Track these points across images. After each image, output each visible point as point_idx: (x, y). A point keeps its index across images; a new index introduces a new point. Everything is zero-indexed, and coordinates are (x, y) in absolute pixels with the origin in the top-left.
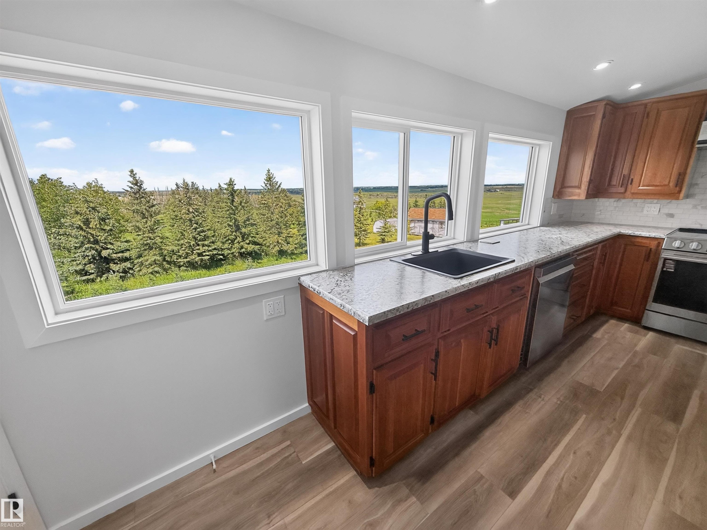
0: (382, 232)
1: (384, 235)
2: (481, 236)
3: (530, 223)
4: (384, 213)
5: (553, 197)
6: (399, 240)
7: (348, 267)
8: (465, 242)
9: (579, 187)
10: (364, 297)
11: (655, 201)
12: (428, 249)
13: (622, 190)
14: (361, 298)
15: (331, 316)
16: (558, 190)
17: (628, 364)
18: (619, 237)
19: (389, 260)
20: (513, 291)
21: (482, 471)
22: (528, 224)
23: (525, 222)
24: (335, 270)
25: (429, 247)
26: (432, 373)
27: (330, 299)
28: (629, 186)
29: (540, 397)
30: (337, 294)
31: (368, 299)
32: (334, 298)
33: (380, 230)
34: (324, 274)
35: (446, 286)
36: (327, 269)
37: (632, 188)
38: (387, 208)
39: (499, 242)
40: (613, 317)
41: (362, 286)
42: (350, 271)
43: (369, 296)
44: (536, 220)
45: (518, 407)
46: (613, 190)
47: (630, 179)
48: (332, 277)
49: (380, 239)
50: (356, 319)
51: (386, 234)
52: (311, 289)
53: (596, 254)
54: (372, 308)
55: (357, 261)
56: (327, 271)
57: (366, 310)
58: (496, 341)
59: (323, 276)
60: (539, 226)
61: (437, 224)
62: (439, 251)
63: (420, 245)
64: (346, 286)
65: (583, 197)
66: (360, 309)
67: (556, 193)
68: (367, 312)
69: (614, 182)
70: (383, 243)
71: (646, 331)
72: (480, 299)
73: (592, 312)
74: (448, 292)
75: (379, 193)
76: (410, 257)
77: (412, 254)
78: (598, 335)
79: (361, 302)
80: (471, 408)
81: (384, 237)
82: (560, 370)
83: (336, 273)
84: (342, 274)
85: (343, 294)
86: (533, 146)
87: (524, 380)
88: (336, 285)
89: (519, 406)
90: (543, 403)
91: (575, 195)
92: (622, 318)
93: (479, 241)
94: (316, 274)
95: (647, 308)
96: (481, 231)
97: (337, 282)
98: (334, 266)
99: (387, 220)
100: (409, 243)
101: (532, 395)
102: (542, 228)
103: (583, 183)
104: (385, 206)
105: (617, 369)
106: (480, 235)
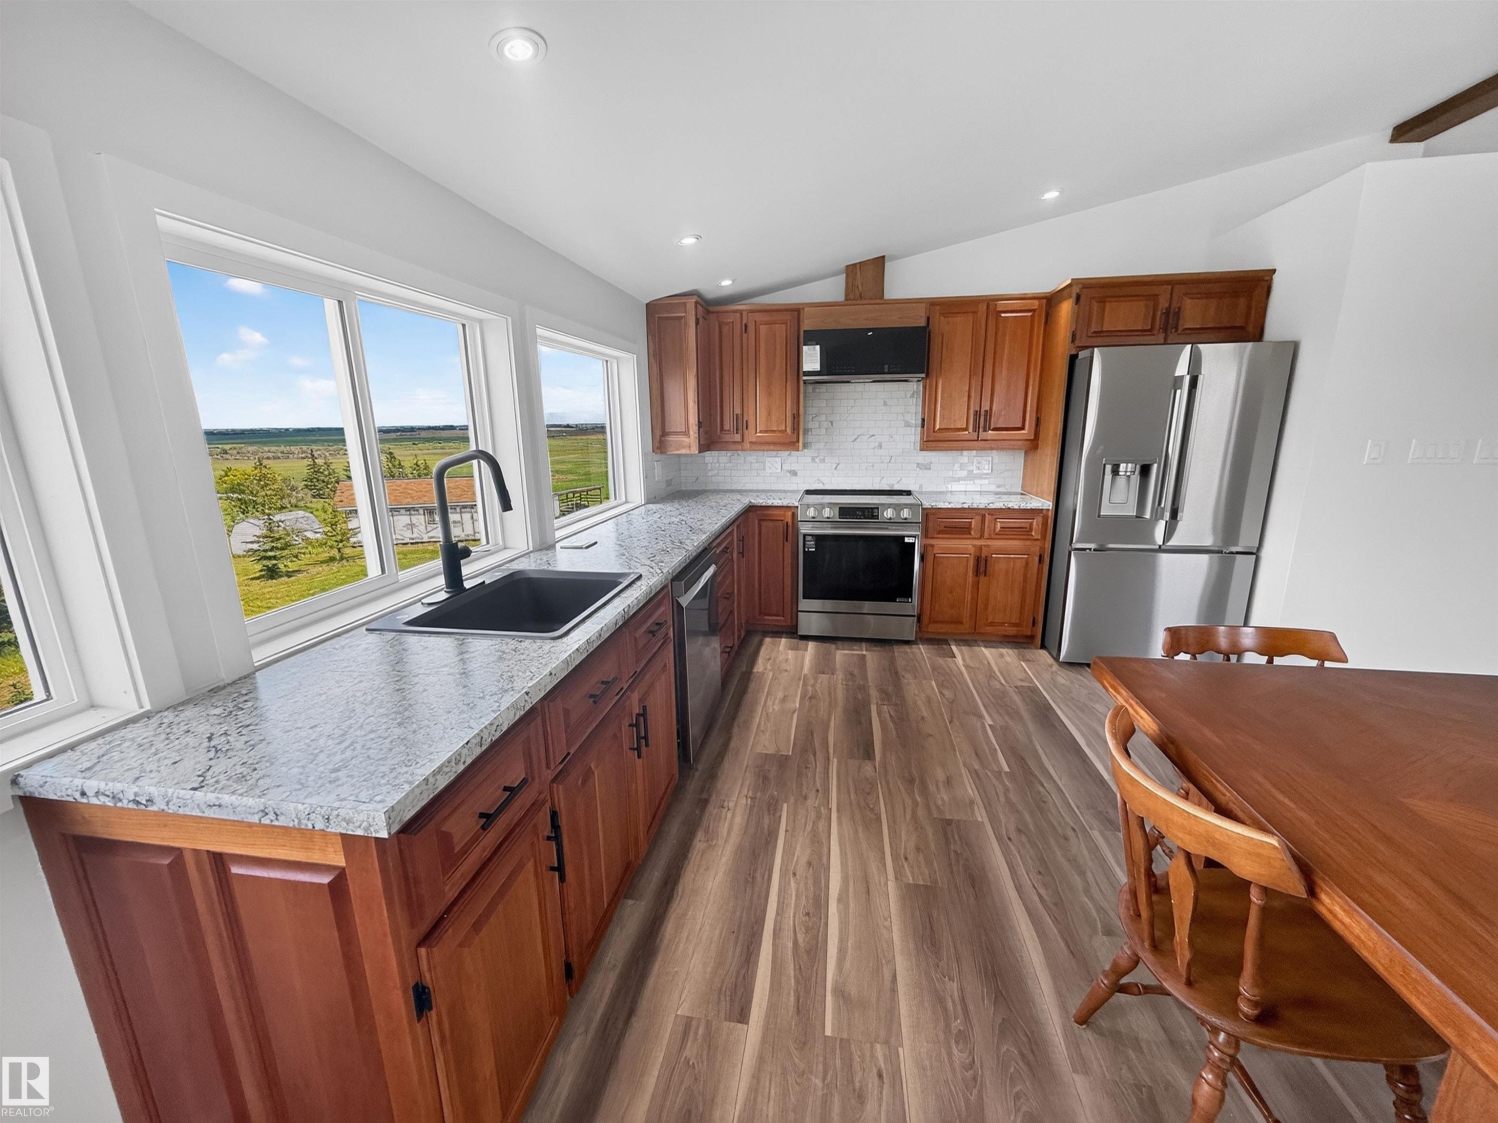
0: (265, 551)
1: (275, 558)
2: (559, 534)
3: (629, 500)
4: (260, 500)
5: (653, 451)
6: (373, 569)
7: (234, 683)
8: (531, 552)
9: (686, 433)
10: (338, 758)
11: (774, 453)
12: (462, 581)
13: (738, 437)
14: (331, 767)
15: (219, 861)
16: (658, 437)
17: (802, 698)
18: (751, 509)
19: (364, 628)
20: (653, 633)
21: (684, 1011)
22: (627, 502)
23: (620, 499)
24: (183, 703)
25: (463, 575)
26: (553, 869)
27: (203, 807)
28: (746, 432)
29: (723, 807)
30: (229, 783)
31: (354, 762)
32: (226, 798)
33: (255, 546)
34: (138, 732)
35: (543, 661)
36: (148, 707)
37: (751, 435)
38: (267, 485)
39: (596, 543)
40: (765, 634)
41: (315, 726)
42: (244, 692)
43: (354, 750)
44: (637, 494)
45: (699, 844)
46: (727, 438)
47: (745, 422)
48: (178, 731)
49: (261, 571)
50: (335, 834)
51: (278, 553)
52: (94, 801)
53: (732, 540)
54: (383, 781)
55: (260, 655)
56: (148, 715)
57: (363, 796)
58: (646, 738)
59: (139, 740)
60: (643, 503)
61: (419, 514)
62: (487, 583)
63: (441, 574)
64: (254, 746)
65: (695, 450)
66: (345, 799)
67: (657, 445)
68: (371, 800)
69: (726, 427)
70: (272, 578)
71: (804, 642)
72: (607, 669)
73: (743, 634)
74: (553, 674)
75: (227, 447)
76: (419, 611)
77: (423, 601)
78: (759, 667)
79: (337, 779)
80: (627, 897)
81: (274, 562)
82: (733, 744)
83: (189, 712)
84: (218, 711)
85: (255, 775)
86: (607, 359)
87: (692, 786)
88: (212, 754)
89: (700, 841)
90: (729, 815)
91: (684, 447)
92: (777, 633)
93: (558, 545)
94: (100, 741)
95: (799, 609)
96: (557, 523)
97: (213, 743)
98: (176, 690)
99: (276, 518)
100: (404, 575)
101: (712, 810)
102: (651, 506)
103: (690, 426)
104: (260, 480)
105: (794, 712)
106: (556, 532)
